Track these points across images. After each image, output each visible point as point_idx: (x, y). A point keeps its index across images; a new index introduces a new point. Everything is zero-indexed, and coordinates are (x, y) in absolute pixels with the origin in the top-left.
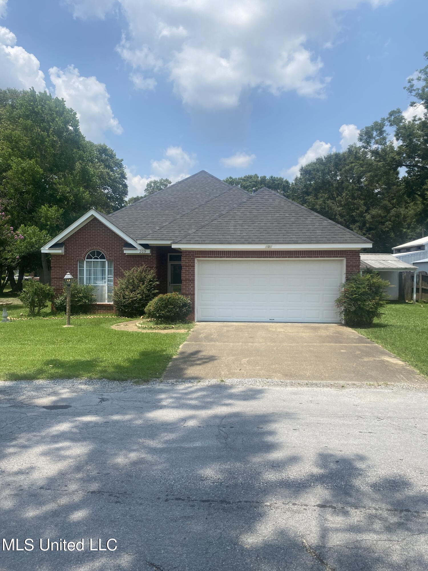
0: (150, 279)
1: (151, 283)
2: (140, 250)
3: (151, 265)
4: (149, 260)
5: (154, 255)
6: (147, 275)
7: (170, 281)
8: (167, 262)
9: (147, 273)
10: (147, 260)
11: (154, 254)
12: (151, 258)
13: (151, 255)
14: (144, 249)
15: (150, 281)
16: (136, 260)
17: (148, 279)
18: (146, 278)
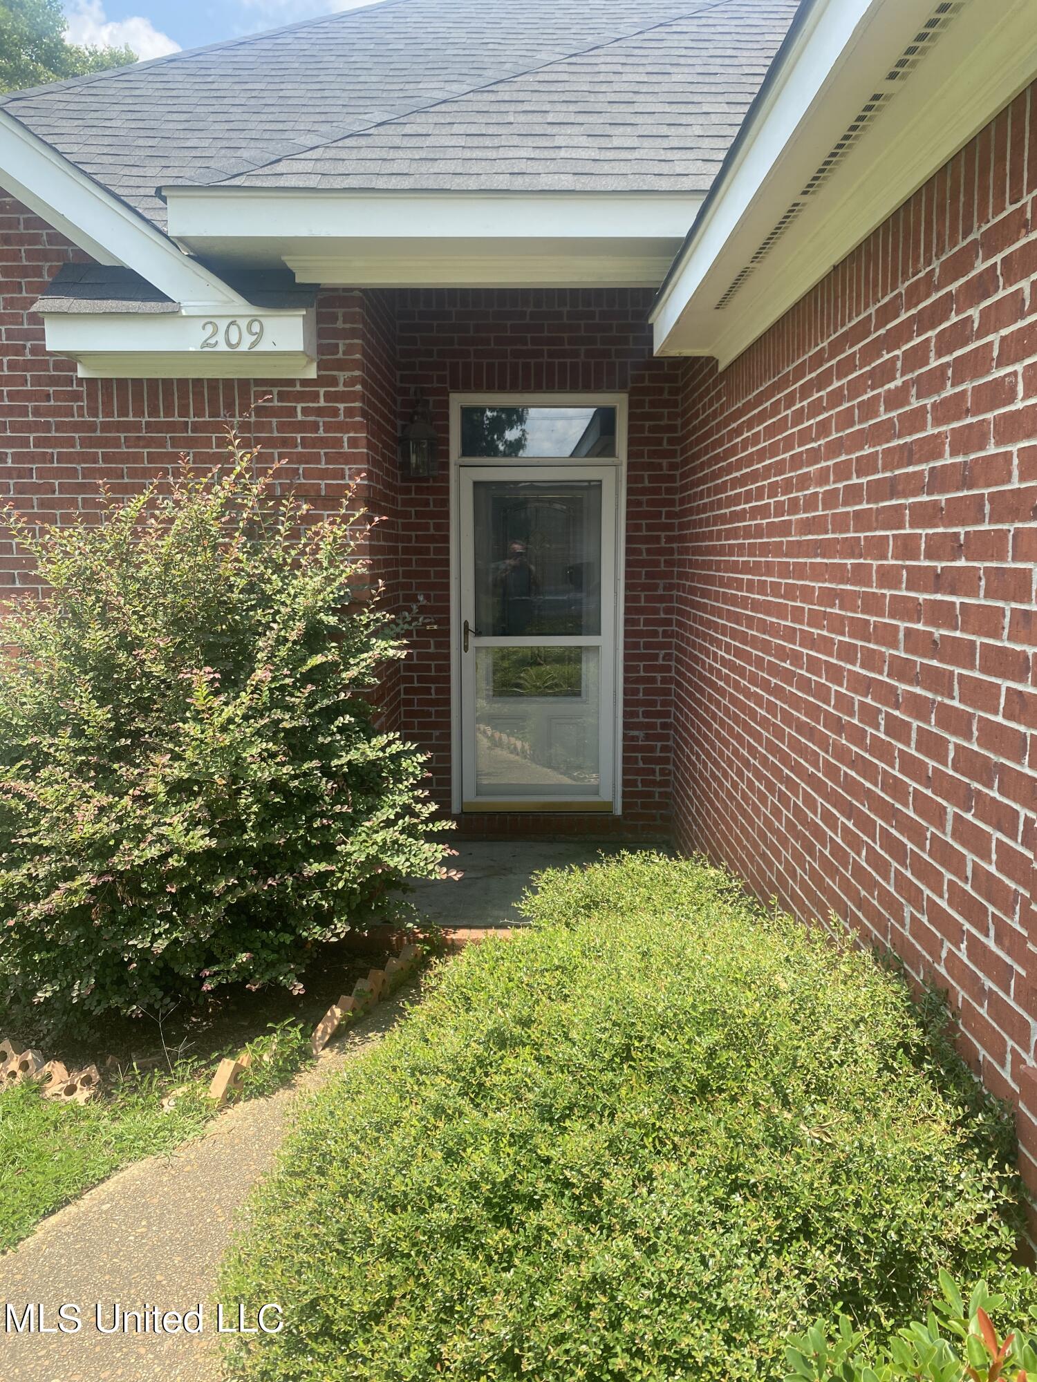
0: (310, 613)
1: (318, 659)
2: (209, 320)
3: (324, 474)
4: (302, 427)
5: (342, 376)
6: (278, 569)
7: (469, 615)
8: (445, 466)
9: (277, 554)
10: (282, 427)
11: (341, 365)
12: (319, 412)
13: (312, 373)
14: (238, 305)
15: (314, 638)
16: (171, 427)
17: (292, 617)
18: (266, 601)
